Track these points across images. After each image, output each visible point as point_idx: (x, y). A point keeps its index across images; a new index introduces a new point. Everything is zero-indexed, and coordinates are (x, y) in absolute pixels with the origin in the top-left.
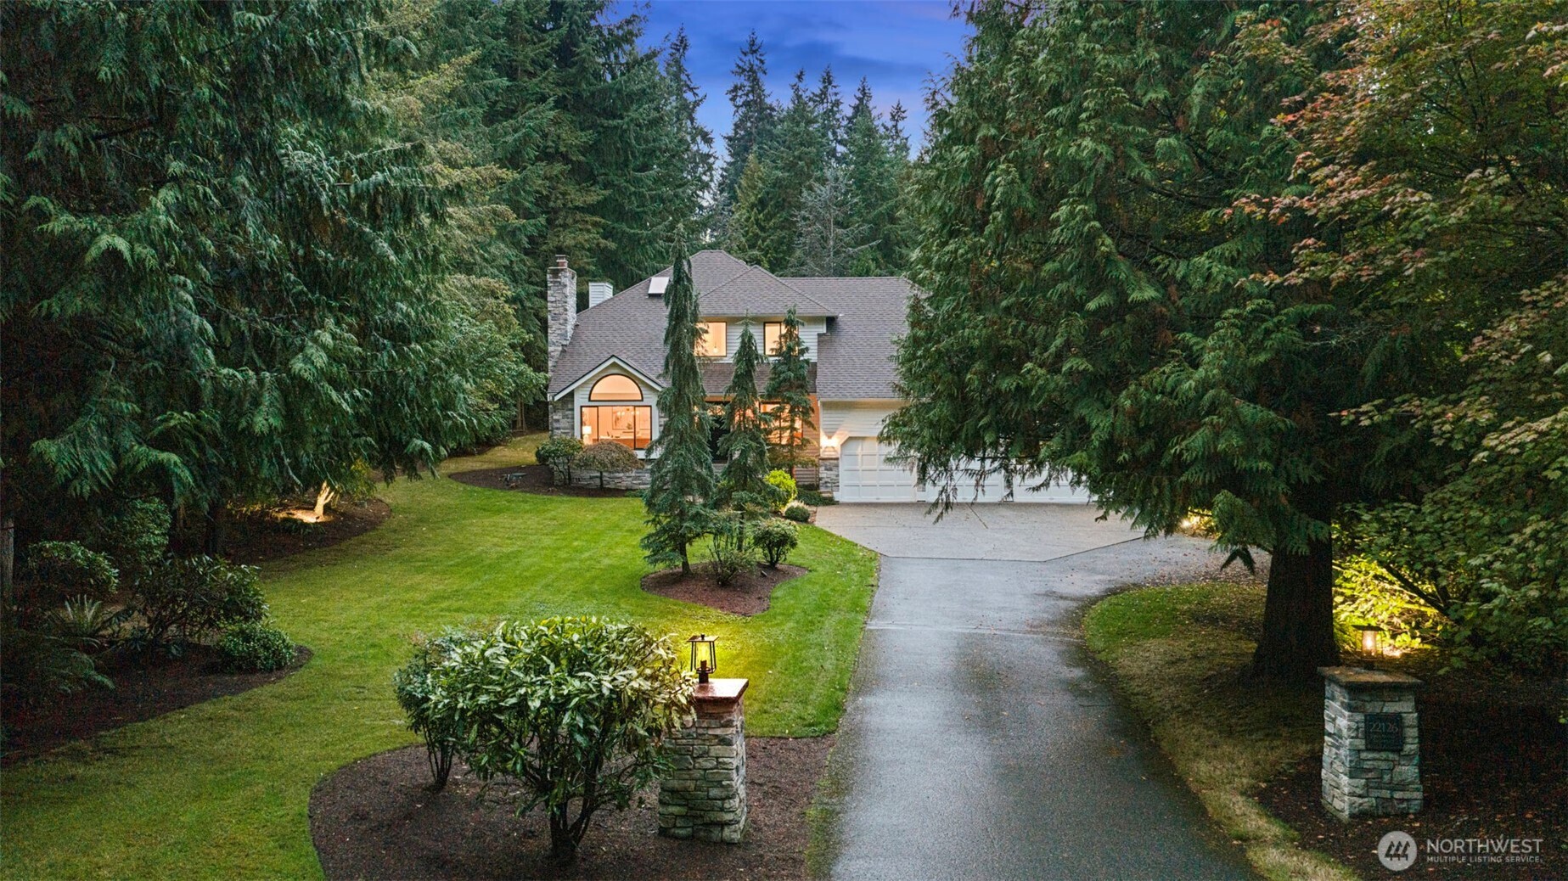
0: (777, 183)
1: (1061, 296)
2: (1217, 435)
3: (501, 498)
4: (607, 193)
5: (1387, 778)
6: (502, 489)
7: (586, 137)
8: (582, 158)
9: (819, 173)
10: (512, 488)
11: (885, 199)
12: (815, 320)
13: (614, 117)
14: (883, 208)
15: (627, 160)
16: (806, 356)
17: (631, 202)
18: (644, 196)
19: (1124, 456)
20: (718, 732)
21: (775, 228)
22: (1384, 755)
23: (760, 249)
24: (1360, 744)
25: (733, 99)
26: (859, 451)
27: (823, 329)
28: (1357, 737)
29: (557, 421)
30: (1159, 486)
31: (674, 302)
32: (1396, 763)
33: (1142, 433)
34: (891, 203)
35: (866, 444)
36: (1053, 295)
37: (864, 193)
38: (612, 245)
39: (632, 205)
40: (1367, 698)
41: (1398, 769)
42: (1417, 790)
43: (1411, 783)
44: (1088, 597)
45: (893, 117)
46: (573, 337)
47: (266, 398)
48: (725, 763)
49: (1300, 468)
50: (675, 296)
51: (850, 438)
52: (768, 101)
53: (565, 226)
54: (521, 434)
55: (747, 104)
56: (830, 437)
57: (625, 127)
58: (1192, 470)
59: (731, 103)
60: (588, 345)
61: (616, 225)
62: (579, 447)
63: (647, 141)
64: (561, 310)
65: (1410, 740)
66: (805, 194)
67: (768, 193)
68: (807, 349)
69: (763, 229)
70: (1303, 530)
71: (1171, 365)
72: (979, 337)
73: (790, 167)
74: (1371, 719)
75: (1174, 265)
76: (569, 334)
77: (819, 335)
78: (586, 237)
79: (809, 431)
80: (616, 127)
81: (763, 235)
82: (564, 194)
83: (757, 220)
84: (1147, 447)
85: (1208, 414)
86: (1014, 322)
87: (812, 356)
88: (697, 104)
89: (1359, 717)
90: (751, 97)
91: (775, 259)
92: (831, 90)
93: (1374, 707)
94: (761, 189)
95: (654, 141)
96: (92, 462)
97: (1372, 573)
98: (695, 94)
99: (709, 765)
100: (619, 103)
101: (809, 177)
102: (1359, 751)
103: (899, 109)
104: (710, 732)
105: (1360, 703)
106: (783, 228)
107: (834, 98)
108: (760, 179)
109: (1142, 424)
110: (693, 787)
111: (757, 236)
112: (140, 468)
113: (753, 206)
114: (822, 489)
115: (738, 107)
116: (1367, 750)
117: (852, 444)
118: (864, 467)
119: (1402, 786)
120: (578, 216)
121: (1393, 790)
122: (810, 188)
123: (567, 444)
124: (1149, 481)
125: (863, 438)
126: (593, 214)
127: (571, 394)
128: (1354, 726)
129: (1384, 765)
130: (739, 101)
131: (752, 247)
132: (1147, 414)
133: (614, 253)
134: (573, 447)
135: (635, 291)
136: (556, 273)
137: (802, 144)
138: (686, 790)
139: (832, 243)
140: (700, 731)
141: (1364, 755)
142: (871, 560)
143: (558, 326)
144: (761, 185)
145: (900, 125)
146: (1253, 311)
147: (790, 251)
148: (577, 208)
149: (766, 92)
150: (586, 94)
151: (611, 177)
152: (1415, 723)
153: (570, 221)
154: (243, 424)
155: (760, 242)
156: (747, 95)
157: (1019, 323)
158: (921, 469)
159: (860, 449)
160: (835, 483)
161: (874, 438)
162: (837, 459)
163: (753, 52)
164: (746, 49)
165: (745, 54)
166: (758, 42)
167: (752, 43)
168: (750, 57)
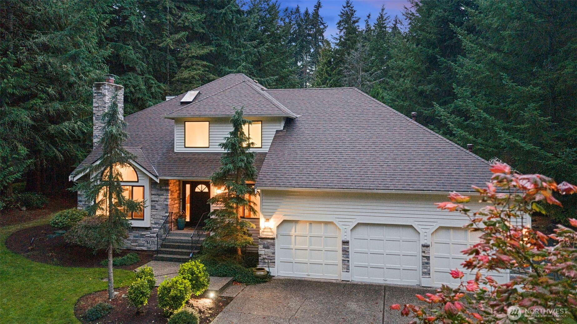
12: (274, 120)
26: (293, 232)
35: (299, 227)
51: (285, 221)
56: (268, 220)
69: (330, 75)
77: (277, 131)
83: (327, 71)
111: (326, 79)
114: (260, 265)
117: (286, 226)
118: (297, 247)
125: (296, 222)
148: (194, 57)
155: (328, 81)
158: (345, 252)
159: (294, 231)
160: (271, 261)
161: (306, 222)
162: (273, 239)
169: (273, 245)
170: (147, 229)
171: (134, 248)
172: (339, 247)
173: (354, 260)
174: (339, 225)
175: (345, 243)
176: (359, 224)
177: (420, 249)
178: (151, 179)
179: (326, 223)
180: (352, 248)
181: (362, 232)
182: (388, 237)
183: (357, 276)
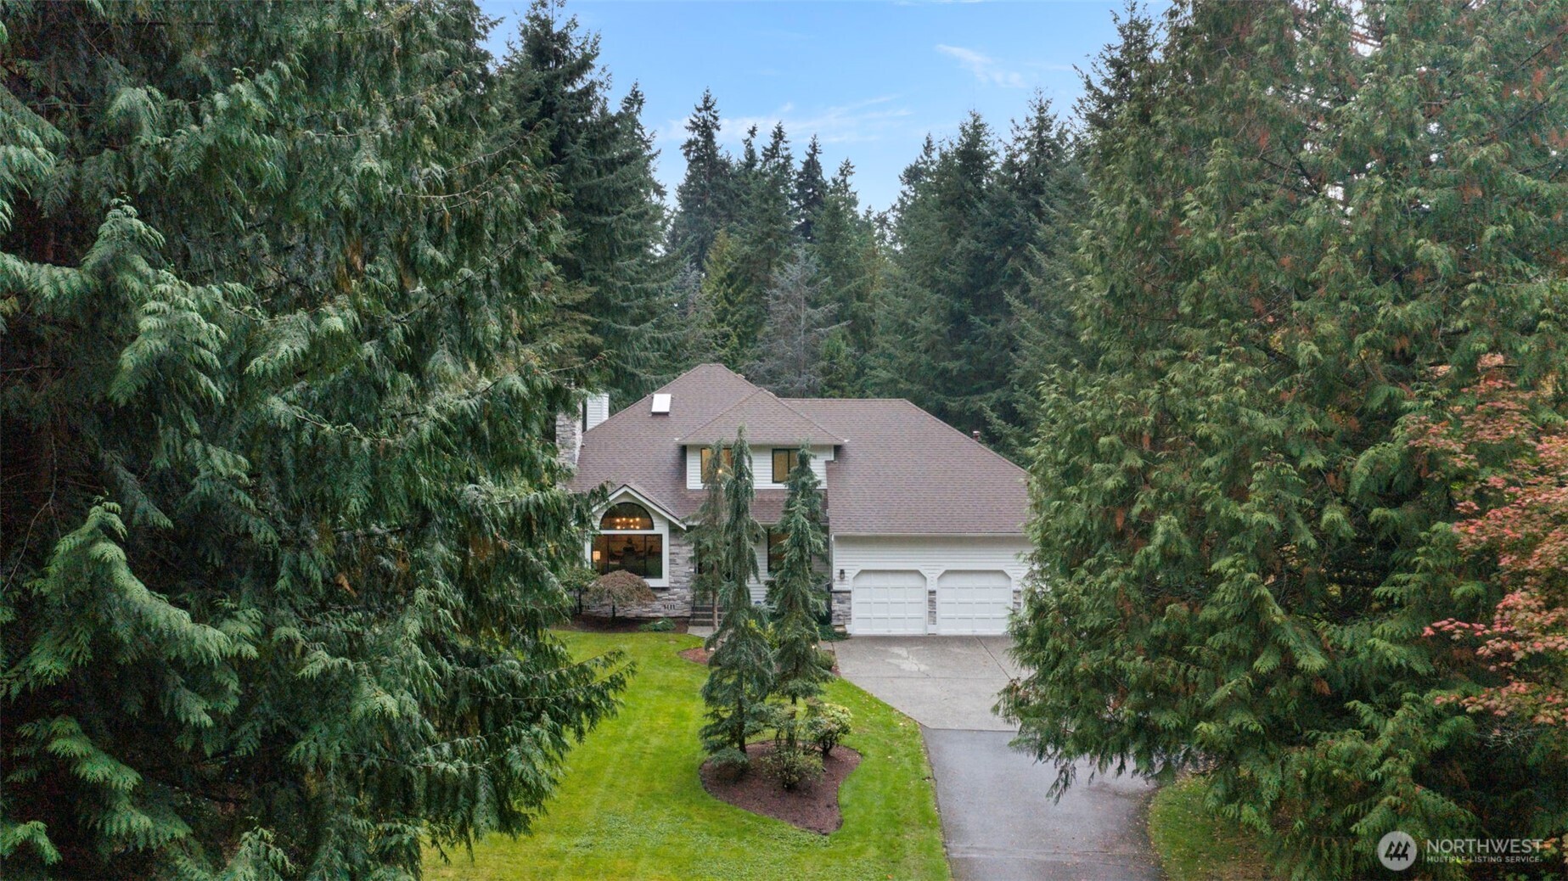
0: (746, 259)
4: (594, 289)
8: (570, 255)
9: (788, 250)
11: (851, 276)
12: (822, 448)
13: (602, 214)
14: (853, 285)
15: (613, 254)
16: (818, 488)
17: (616, 297)
18: (629, 290)
21: (744, 303)
23: (729, 324)
25: (687, 154)
26: (871, 584)
27: (831, 457)
34: (860, 282)
35: (878, 576)
37: (834, 272)
39: (616, 300)
45: (842, 171)
46: (580, 461)
51: (864, 571)
55: (699, 157)
56: (842, 570)
57: (613, 225)
59: (684, 159)
60: (595, 469)
61: (602, 321)
62: (591, 578)
63: (632, 236)
64: (570, 435)
66: (776, 272)
67: (737, 268)
68: (820, 482)
69: (731, 303)
73: (759, 243)
76: (577, 458)
77: (828, 463)
80: (604, 225)
81: (731, 309)
83: (726, 295)
87: (823, 486)
90: (704, 151)
91: (745, 333)
92: (782, 145)
94: (730, 265)
100: (606, 200)
101: (777, 253)
103: (847, 164)
106: (751, 302)
107: (785, 153)
108: (729, 253)
111: (726, 310)
113: (722, 281)
114: (834, 623)
115: (691, 161)
117: (865, 577)
118: (876, 600)
120: (567, 314)
122: (781, 267)
125: (875, 571)
126: (582, 312)
130: (693, 156)
131: (721, 320)
134: (585, 579)
135: (638, 408)
139: (802, 322)
142: (915, 734)
143: (566, 450)
144: (730, 261)
145: (849, 180)
147: (759, 325)
149: (717, 145)
151: (598, 272)
153: (558, 319)
155: (729, 316)
156: (700, 149)
158: (932, 602)
159: (872, 582)
160: (847, 616)
161: (886, 571)
162: (849, 592)
163: (707, 108)
164: (701, 105)
165: (699, 110)
166: (712, 99)
167: (707, 100)
168: (704, 113)
169: (850, 599)
170: (664, 589)
171: (646, 615)
172: (924, 598)
173: (942, 611)
174: (925, 573)
175: (932, 593)
176: (947, 572)
177: (1012, 595)
178: (670, 523)
179: (910, 572)
180: (939, 598)
181: (951, 581)
182: (978, 585)
183: (944, 630)
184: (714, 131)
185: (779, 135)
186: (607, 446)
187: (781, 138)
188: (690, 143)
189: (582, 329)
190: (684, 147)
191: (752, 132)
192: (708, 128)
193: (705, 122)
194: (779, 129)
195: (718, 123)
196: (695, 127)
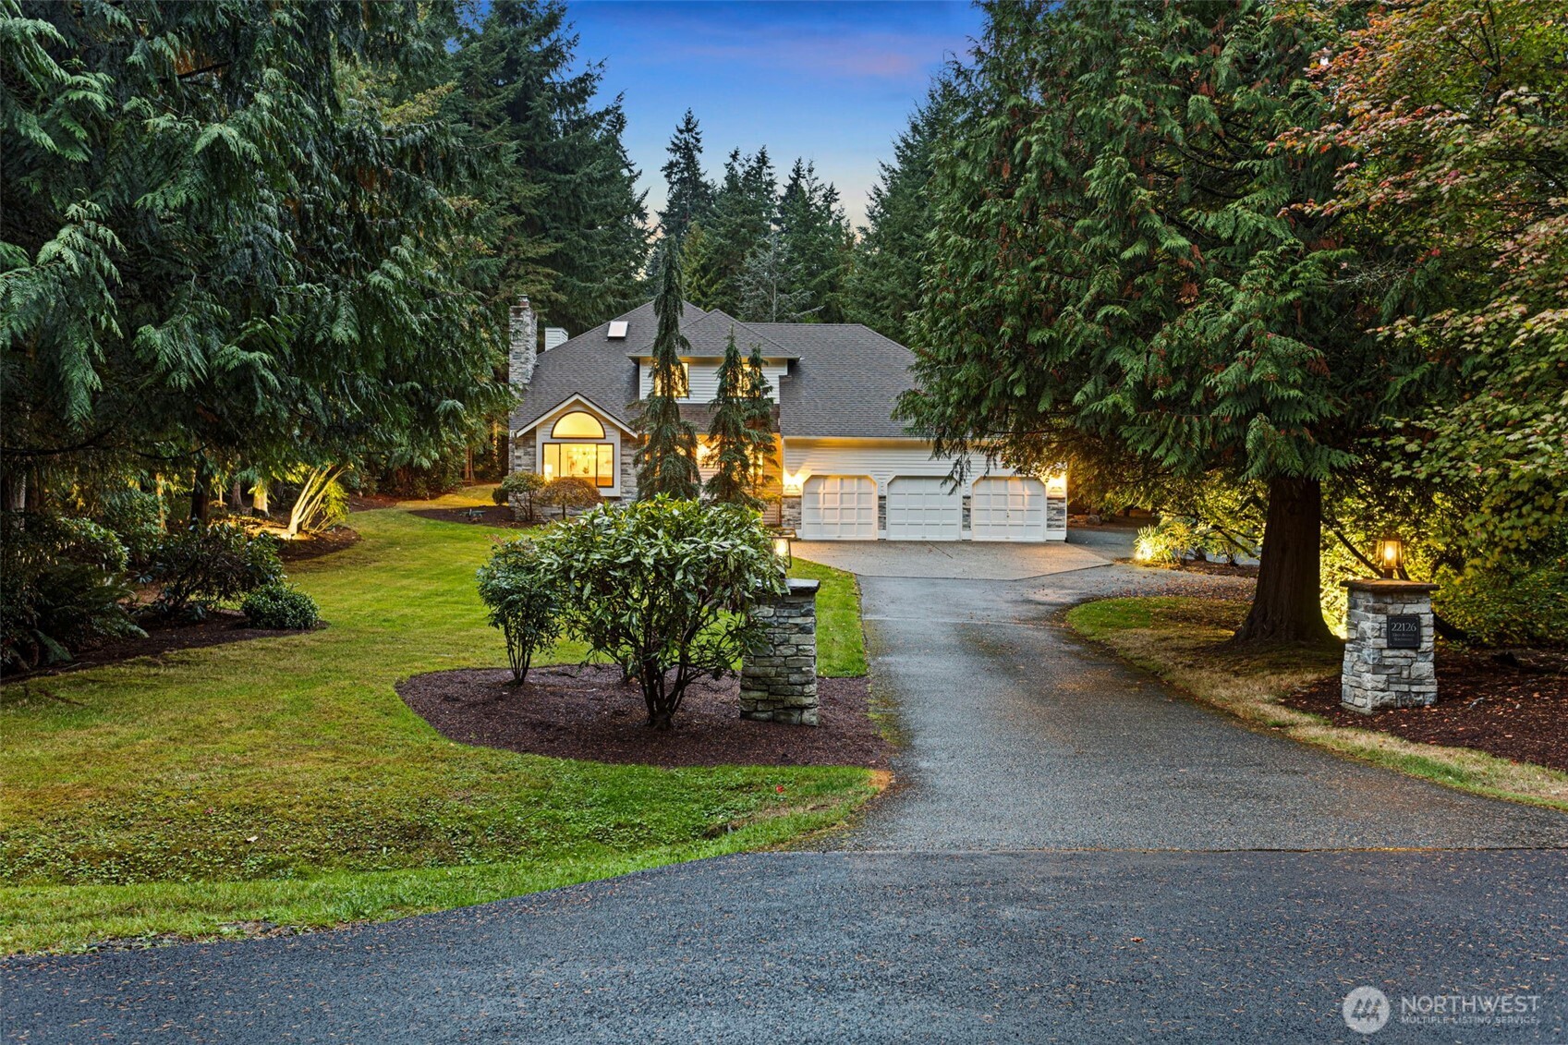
0: (720, 250)
1: (1093, 251)
2: (1250, 370)
3: (466, 530)
4: (559, 245)
5: (1405, 673)
6: (465, 522)
7: (539, 190)
9: (762, 240)
10: (474, 523)
11: (825, 267)
12: (778, 361)
13: (566, 172)
14: (825, 276)
15: (578, 214)
16: (770, 395)
17: (581, 257)
19: (1159, 393)
20: (799, 621)
21: (717, 294)
22: (1403, 652)
24: (1383, 642)
25: (668, 176)
26: (821, 490)
27: (785, 372)
28: (1379, 637)
29: (519, 457)
30: (1190, 424)
31: (665, 311)
32: (1414, 660)
33: (1175, 372)
34: (832, 271)
35: (828, 483)
36: (1086, 248)
37: (807, 261)
38: (563, 298)
39: (584, 259)
40: (1389, 600)
41: (1416, 665)
42: (1432, 683)
43: (1428, 677)
44: (1063, 604)
45: (826, 198)
46: (533, 377)
47: (343, 312)
48: (805, 650)
49: (1322, 403)
50: (666, 306)
51: (813, 477)
52: (703, 179)
53: (518, 277)
54: (469, 484)
55: (681, 180)
56: (793, 475)
57: (577, 181)
58: (1223, 405)
59: (665, 180)
60: (549, 384)
61: (568, 279)
62: (539, 483)
63: (598, 197)
64: (523, 349)
65: (1425, 639)
66: (749, 259)
67: (710, 259)
68: (771, 388)
69: (704, 294)
70: (1324, 458)
71: (1205, 304)
72: (1012, 292)
73: (732, 235)
74: (1392, 620)
75: (1203, 217)
76: (530, 374)
77: (781, 377)
78: (539, 288)
79: (771, 470)
80: (569, 182)
82: (517, 246)
83: (699, 286)
84: (1179, 387)
85: (1241, 348)
86: (1048, 276)
87: (775, 395)
88: (632, 179)
89: (1383, 618)
90: (686, 174)
92: (765, 171)
93: (1396, 609)
94: (703, 255)
95: (605, 197)
96: (188, 354)
97: (1337, 566)
98: (631, 171)
99: (789, 652)
100: (572, 159)
101: (752, 243)
102: (1381, 649)
103: (832, 191)
104: (791, 621)
105: (1382, 605)
106: (724, 294)
107: (768, 178)
108: (702, 245)
109: (1174, 365)
110: (773, 673)
112: (231, 366)
113: (695, 272)
115: (673, 184)
116: (1389, 648)
117: (815, 481)
118: (826, 506)
119: (1420, 681)
120: (531, 267)
121: (1410, 684)
122: (754, 255)
123: (529, 479)
124: (1179, 420)
125: (825, 477)
126: (546, 266)
127: (533, 431)
128: (1377, 626)
129: (1402, 662)
130: (674, 178)
132: (1180, 356)
133: (565, 306)
134: (535, 482)
135: (593, 335)
136: (518, 312)
137: (744, 212)
138: (767, 676)
139: (774, 308)
140: (781, 620)
141: (1386, 653)
142: (847, 577)
143: (518, 365)
144: (703, 252)
145: (833, 207)
146: (1283, 252)
148: (528, 259)
149: (701, 171)
150: (539, 149)
151: (563, 230)
152: (1432, 622)
153: (522, 271)
154: (319, 338)
156: (682, 172)
157: (1052, 278)
158: (882, 508)
159: (822, 488)
160: (797, 521)
161: (836, 477)
162: (799, 497)
163: (689, 130)
164: (682, 126)
165: (681, 132)
166: (694, 120)
167: (688, 122)
168: (686, 135)
169: (800, 504)
172: (875, 503)
173: (892, 517)
174: (876, 479)
175: (882, 498)
176: (898, 478)
177: (961, 500)
179: (860, 478)
180: (890, 504)
181: (901, 486)
182: (928, 491)
183: (893, 534)
184: (695, 153)
185: (762, 160)
186: (561, 365)
187: (765, 163)
188: (671, 165)
189: (545, 282)
190: (664, 169)
191: (734, 157)
192: (690, 150)
193: (687, 143)
194: (763, 154)
195: (700, 145)
196: (676, 148)
